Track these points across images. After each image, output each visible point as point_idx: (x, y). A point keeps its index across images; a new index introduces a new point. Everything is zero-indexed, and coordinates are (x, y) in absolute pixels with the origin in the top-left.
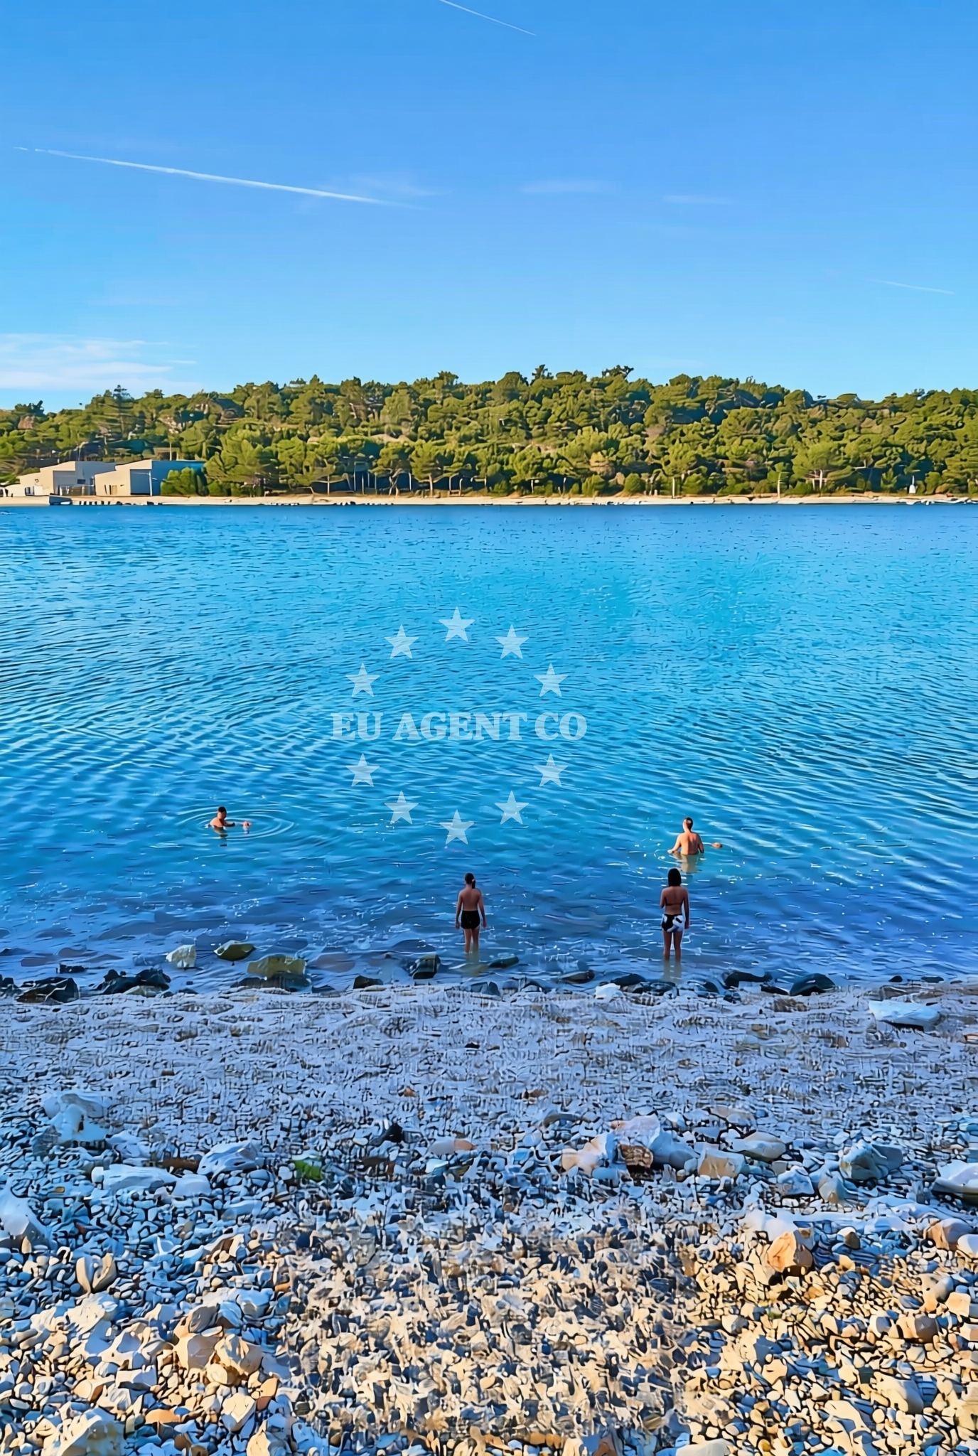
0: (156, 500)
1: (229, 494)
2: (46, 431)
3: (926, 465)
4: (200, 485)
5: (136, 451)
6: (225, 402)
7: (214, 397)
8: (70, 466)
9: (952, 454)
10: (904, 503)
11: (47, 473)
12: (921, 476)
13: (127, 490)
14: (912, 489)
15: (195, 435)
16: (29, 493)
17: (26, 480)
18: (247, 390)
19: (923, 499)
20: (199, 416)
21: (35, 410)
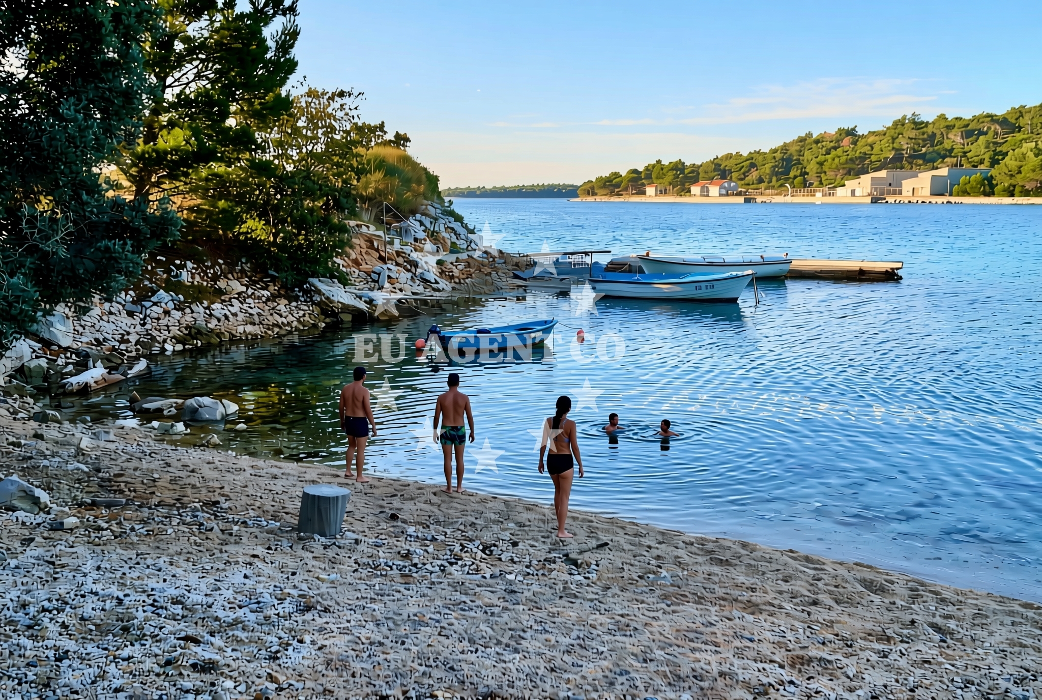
0: (953, 199)
1: (1012, 195)
2: (862, 148)
4: (988, 188)
5: (930, 161)
6: (1003, 122)
7: (992, 118)
8: (883, 174)
11: (866, 179)
13: (927, 191)
15: (979, 148)
16: (853, 193)
17: (850, 184)
18: (1020, 112)
20: (981, 133)
21: (851, 133)
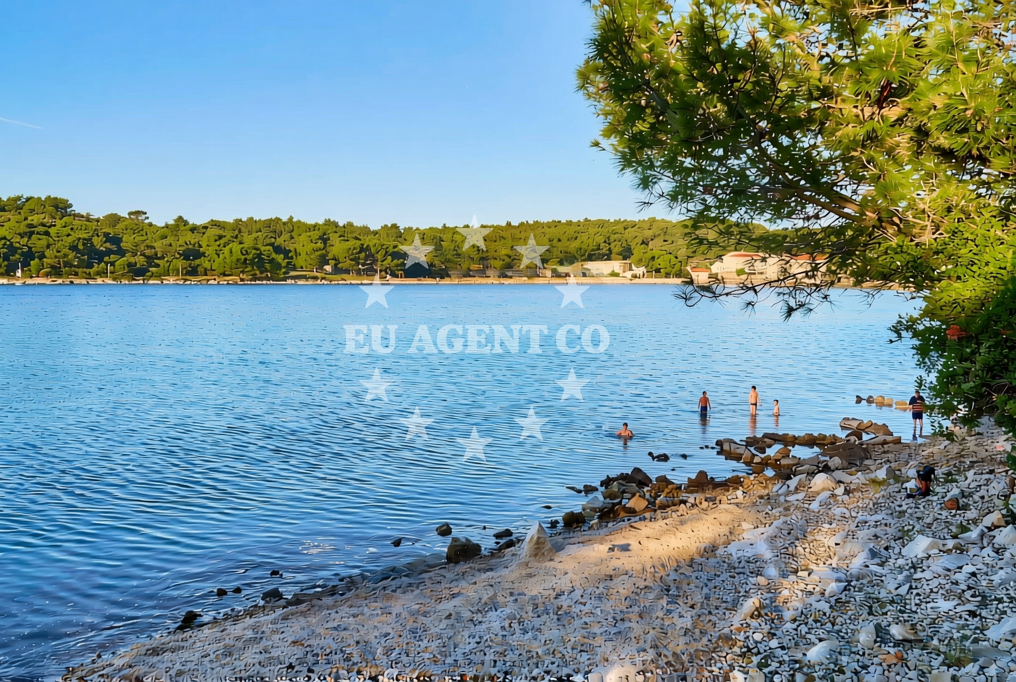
3: (29, 256)
9: (48, 246)
10: (14, 284)
12: (26, 264)
14: (19, 273)
19: (29, 281)
